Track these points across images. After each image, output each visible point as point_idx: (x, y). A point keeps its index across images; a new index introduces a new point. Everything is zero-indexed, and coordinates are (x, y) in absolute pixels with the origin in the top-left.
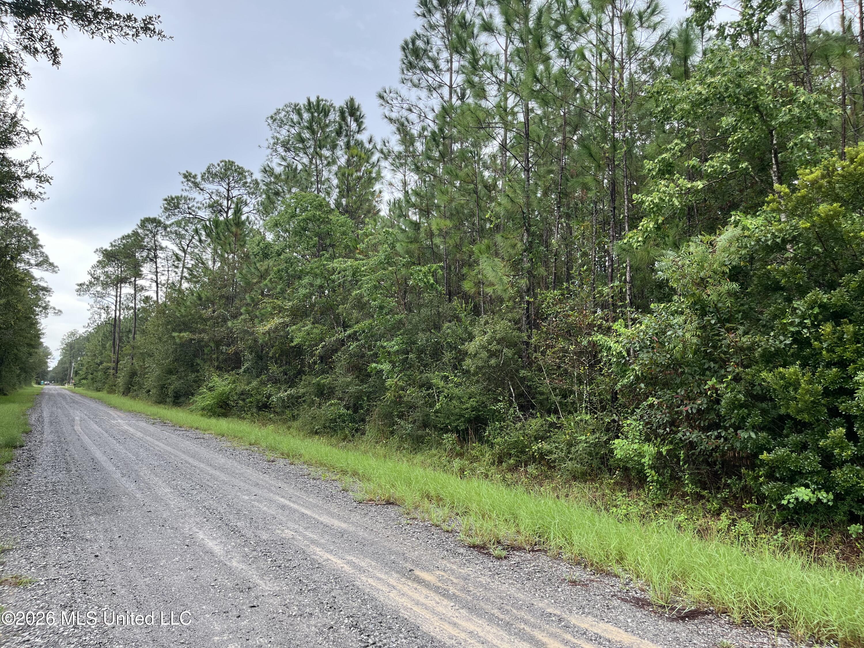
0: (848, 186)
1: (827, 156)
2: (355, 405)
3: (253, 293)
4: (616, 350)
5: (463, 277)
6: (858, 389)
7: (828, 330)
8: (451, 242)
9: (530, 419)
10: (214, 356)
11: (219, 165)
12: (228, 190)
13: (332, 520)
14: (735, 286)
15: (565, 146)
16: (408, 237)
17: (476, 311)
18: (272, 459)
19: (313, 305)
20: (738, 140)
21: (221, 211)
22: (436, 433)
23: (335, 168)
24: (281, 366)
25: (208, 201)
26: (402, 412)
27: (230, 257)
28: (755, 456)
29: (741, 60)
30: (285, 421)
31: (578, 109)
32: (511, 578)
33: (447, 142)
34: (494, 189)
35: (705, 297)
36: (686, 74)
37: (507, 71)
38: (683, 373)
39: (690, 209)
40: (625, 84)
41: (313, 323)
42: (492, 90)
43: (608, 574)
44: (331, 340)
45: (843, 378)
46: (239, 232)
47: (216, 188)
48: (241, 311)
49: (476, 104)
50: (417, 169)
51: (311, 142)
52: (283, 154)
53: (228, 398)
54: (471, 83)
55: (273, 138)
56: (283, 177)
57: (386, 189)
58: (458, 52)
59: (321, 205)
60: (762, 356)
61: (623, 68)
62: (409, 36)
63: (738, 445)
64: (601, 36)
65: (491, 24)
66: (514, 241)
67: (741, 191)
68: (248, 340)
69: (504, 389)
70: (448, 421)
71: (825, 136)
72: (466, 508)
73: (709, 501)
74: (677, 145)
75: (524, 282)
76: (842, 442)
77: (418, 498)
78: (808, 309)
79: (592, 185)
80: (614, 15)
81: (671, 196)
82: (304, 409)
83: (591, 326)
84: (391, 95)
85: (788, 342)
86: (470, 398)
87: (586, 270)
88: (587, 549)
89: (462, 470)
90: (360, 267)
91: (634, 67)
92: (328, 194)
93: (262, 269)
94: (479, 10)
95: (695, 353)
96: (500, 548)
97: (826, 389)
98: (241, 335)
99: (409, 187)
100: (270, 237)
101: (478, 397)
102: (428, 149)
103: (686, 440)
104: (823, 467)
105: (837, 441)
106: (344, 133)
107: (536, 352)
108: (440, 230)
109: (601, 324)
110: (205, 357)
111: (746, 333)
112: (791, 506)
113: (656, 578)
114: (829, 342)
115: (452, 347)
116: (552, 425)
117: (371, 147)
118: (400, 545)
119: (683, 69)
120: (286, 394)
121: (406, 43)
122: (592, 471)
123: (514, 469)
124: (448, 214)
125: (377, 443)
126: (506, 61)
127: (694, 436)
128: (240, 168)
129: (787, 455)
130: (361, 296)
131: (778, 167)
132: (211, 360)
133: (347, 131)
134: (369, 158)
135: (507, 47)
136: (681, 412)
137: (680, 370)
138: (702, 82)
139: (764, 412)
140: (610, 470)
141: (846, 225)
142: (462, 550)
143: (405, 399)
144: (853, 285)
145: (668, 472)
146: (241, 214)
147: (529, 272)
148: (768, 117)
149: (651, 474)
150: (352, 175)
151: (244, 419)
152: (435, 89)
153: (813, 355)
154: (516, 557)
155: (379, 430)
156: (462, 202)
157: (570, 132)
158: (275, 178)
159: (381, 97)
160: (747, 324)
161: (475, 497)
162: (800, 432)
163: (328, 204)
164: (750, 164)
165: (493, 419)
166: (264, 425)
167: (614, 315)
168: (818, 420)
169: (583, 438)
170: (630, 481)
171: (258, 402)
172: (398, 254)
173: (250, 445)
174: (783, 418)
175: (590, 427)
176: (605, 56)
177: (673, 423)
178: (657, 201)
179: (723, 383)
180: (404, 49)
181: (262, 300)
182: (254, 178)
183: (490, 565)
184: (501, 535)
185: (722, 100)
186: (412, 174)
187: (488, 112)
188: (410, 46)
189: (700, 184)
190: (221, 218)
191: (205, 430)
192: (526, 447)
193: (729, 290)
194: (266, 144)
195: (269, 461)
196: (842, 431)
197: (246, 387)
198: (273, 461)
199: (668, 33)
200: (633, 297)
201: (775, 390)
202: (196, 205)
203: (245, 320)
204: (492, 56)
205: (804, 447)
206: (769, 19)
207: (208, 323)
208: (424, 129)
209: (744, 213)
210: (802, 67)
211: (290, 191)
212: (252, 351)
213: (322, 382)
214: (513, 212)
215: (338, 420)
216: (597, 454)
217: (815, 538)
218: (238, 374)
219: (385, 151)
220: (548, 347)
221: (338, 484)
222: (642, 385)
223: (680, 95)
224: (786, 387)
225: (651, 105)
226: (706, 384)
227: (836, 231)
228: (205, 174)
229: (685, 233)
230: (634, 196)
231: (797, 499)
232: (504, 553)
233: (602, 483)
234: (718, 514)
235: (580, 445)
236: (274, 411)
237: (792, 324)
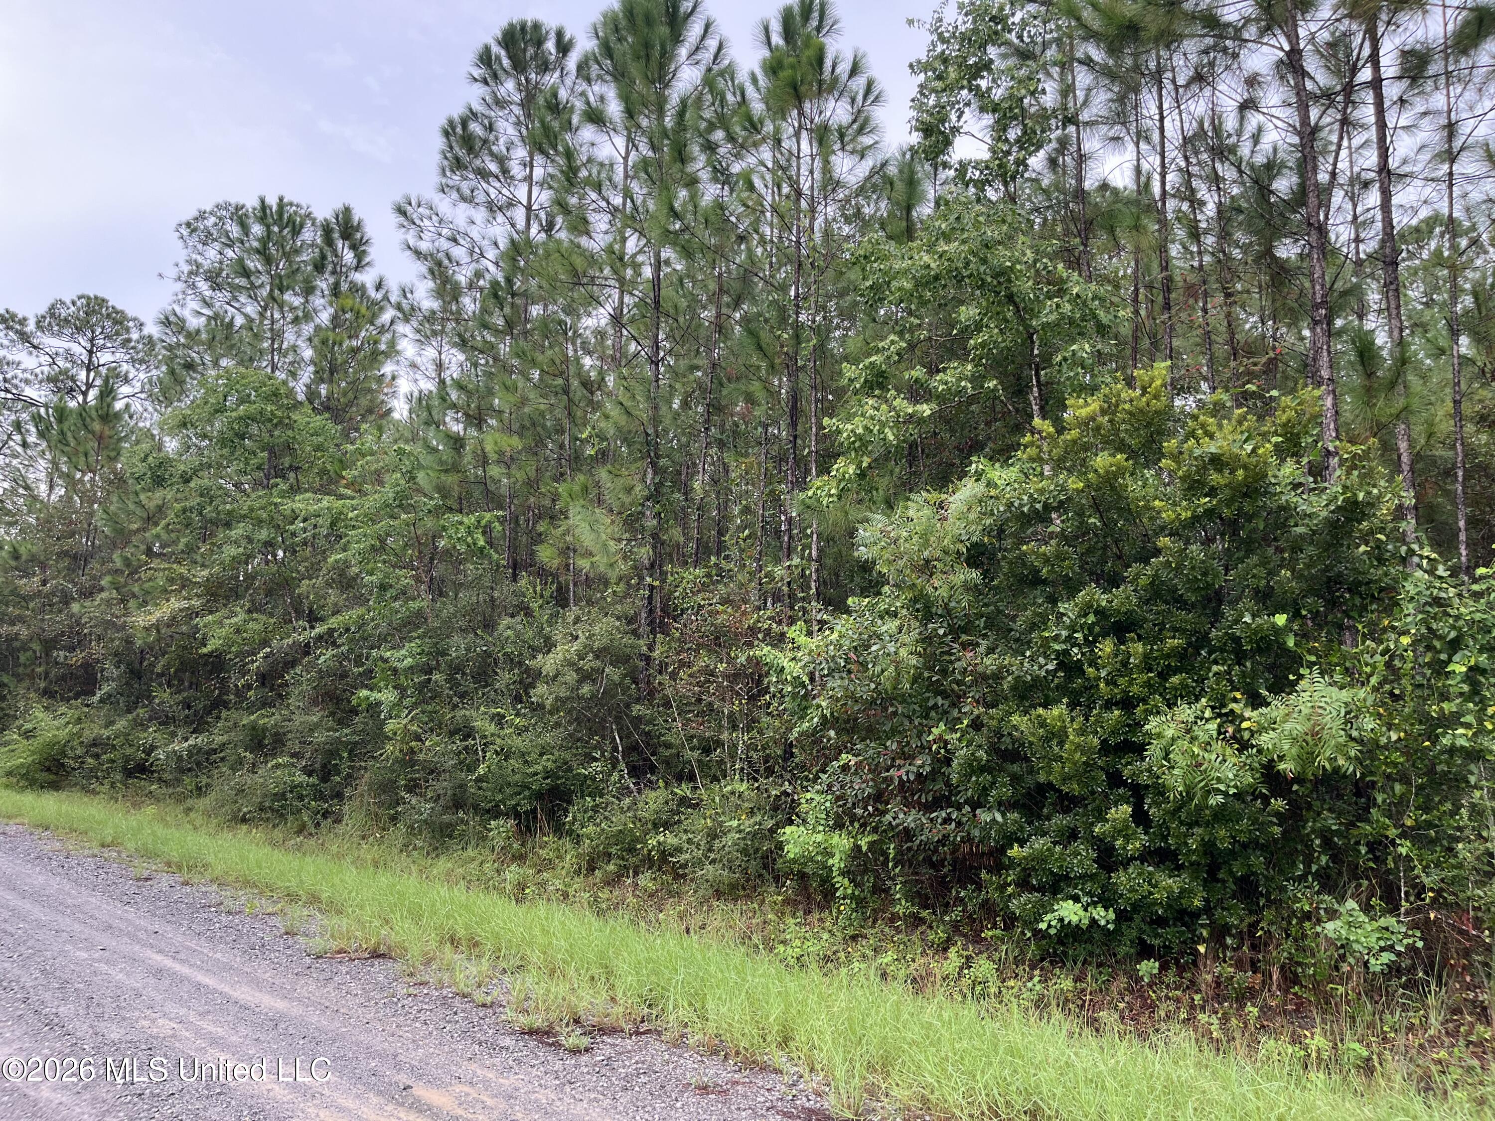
0: (1138, 429)
1: (1109, 380)
2: (324, 766)
3: (129, 551)
4: (791, 673)
5: (538, 539)
6: (1149, 744)
7: (1108, 650)
8: (520, 475)
9: (647, 791)
10: (38, 670)
11: (74, 303)
12: (90, 352)
13: (257, 994)
14: (975, 575)
15: (720, 327)
16: (441, 462)
17: (561, 599)
18: (146, 874)
19: (250, 578)
20: (983, 345)
21: (72, 390)
22: (478, 818)
23: (308, 329)
24: (179, 692)
25: (46, 369)
26: (414, 780)
27: (86, 478)
28: (1002, 850)
29: (989, 223)
30: (180, 799)
31: (742, 271)
32: (594, 1089)
33: (518, 301)
34: (599, 389)
35: (930, 590)
36: (909, 233)
37: (627, 194)
38: (895, 713)
39: (913, 446)
40: (818, 236)
41: (249, 611)
42: (600, 223)
43: (764, 1068)
44: (282, 644)
45: (1129, 725)
46: (107, 432)
47: (66, 345)
48: (103, 583)
49: (572, 241)
50: (463, 344)
51: (265, 278)
52: (208, 293)
53: (64, 753)
54: (562, 206)
55: (189, 262)
56: (204, 336)
57: (403, 372)
58: (542, 152)
59: (276, 394)
60: (1013, 688)
61: (813, 210)
62: (457, 111)
63: (977, 834)
64: (779, 156)
65: (601, 112)
66: (629, 481)
67: (988, 424)
68: (112, 640)
69: (603, 738)
70: (500, 797)
71: (1107, 350)
72: (522, 959)
73: (931, 927)
74: (893, 343)
75: (644, 553)
76: (1127, 827)
77: (434, 944)
78: (1079, 616)
79: (760, 395)
80: (800, 127)
81: (883, 425)
82: (222, 775)
83: (753, 630)
84: (421, 210)
85: (1050, 667)
86: (542, 755)
87: (749, 537)
88: (730, 1025)
89: (521, 886)
90: (345, 510)
91: (831, 210)
92: (293, 374)
93: (151, 505)
94: (582, 86)
95: (914, 681)
96: (579, 1031)
97: (1104, 742)
98: (98, 631)
99: (448, 373)
100: (171, 445)
101: (556, 753)
102: (484, 310)
103: (898, 825)
104: (1101, 866)
105: (1120, 826)
106: (330, 267)
107: (661, 673)
108: (501, 453)
109: (770, 629)
110: (21, 670)
111: (990, 651)
112: (1053, 931)
113: (840, 1072)
114: (1109, 668)
115: (513, 662)
116: (684, 801)
117: (379, 296)
118: (390, 1039)
119: (904, 224)
120: (186, 745)
121: (451, 123)
122: (748, 880)
123: (613, 881)
124: (516, 426)
125: (363, 838)
126: (626, 176)
127: (910, 819)
128: (117, 313)
129: (1048, 849)
130: (347, 564)
131: (1040, 390)
132: (32, 676)
133: (335, 265)
134: (374, 316)
135: (628, 153)
136: (892, 779)
137: (891, 709)
138: (931, 248)
139: (1016, 779)
140: (777, 879)
141: (1133, 487)
142: (507, 1041)
143: (422, 756)
144: (1143, 581)
145: (869, 881)
146: (114, 399)
147: (655, 536)
148: (1026, 312)
149: (843, 886)
150: (341, 344)
151: (95, 793)
152: (500, 209)
153: (1086, 688)
154: (607, 1047)
155: (369, 813)
156: (542, 407)
157: (728, 305)
158: (186, 337)
159: (401, 212)
160: (992, 636)
161: (541, 939)
162: (1066, 811)
163: (291, 393)
164: (1001, 383)
165: (582, 792)
166: (136, 805)
167: (790, 613)
168: (1093, 793)
169: (735, 823)
170: (809, 897)
171: (127, 761)
172: (420, 491)
173: (103, 846)
174: (1044, 789)
175: (746, 805)
176: (786, 189)
177: (879, 797)
178: (860, 431)
179: (956, 731)
180: (446, 134)
181: (146, 563)
182: (146, 331)
183: (559, 1065)
184: (582, 1007)
185: (960, 279)
186: (454, 351)
187: (591, 259)
188: (459, 130)
189: (926, 410)
190: (72, 404)
191: (9, 817)
192: (637, 840)
193: (965, 581)
194: (173, 273)
195: (139, 880)
196: (1126, 810)
197: (103, 731)
198: (147, 879)
199: (884, 165)
200: (822, 583)
201: (1031, 743)
202: (20, 375)
203: (108, 602)
204: (602, 165)
205: (1073, 835)
206: (1033, 162)
207: (31, 605)
208: (479, 275)
209: (991, 459)
210: (1078, 240)
211: (216, 364)
212: (119, 662)
213: (261, 722)
214: (630, 432)
215: (289, 795)
216: (757, 851)
217: (1090, 984)
218: (88, 706)
219: (406, 306)
220: (682, 664)
221: (277, 921)
222: (832, 733)
223: (898, 265)
224: (1047, 740)
225: (854, 275)
226: (930, 733)
227: (1120, 496)
228: (44, 317)
229: (904, 484)
230: (826, 421)
231: (1061, 920)
232: (586, 1041)
233: (763, 901)
234: (944, 948)
235: (729, 836)
236: (160, 779)
237: (1056, 638)
